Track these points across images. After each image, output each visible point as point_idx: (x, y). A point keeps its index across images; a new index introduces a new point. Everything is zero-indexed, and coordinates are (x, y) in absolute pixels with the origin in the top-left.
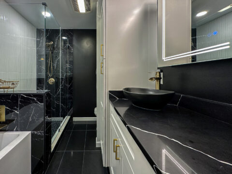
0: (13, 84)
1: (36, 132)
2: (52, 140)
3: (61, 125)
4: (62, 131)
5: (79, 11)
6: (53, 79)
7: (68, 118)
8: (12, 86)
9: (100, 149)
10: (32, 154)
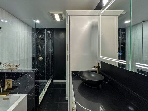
0: (17, 66)
1: (30, 94)
2: (40, 97)
3: (46, 86)
4: (46, 90)
5: (56, 20)
6: (41, 57)
7: (50, 81)
8: (16, 67)
9: (67, 101)
10: (28, 107)
